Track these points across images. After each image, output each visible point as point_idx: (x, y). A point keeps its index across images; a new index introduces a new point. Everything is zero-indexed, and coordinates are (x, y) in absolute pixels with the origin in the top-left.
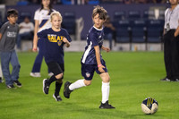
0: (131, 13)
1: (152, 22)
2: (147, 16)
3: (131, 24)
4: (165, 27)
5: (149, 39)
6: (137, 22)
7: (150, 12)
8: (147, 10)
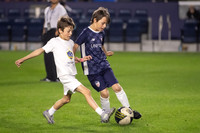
0: (11, 11)
1: (33, 21)
2: (27, 14)
3: (11, 23)
4: (46, 26)
5: (29, 38)
6: (17, 21)
7: (31, 11)
8: (28, 8)
